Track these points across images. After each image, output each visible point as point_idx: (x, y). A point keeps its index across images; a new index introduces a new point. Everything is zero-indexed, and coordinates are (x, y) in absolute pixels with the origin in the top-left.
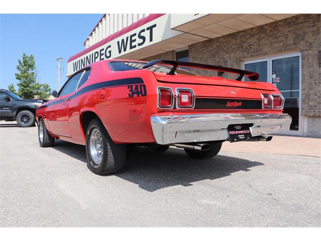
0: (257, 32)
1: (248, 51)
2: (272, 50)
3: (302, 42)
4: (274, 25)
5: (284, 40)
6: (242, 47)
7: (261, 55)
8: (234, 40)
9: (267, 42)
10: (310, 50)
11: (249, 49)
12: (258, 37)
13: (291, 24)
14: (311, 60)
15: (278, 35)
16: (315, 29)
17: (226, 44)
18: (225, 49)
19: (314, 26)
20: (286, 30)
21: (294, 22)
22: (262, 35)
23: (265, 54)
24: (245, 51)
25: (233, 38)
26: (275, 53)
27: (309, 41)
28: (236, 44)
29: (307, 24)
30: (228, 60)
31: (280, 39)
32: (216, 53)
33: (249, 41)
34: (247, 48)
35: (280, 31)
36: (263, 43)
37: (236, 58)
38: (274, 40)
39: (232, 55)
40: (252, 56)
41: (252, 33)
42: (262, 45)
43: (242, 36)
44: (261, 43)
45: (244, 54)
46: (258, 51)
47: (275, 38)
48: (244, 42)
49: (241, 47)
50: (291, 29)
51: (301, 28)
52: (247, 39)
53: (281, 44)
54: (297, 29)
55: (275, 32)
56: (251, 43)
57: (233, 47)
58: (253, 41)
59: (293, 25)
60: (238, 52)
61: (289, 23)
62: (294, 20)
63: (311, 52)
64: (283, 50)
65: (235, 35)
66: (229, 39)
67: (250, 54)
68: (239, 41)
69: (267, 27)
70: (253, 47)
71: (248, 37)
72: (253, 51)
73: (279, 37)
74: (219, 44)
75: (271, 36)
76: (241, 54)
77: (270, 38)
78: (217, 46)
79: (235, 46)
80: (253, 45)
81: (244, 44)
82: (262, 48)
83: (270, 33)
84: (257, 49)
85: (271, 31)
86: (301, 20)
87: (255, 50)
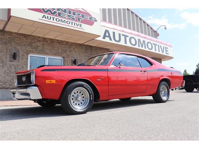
0: (42, 40)
1: (36, 49)
2: (51, 53)
3: (65, 54)
4: (52, 41)
5: (57, 50)
6: (31, 45)
7: (44, 53)
8: (25, 39)
9: (48, 48)
10: (68, 58)
12: (42, 43)
13: (60, 43)
14: (69, 63)
15: (54, 46)
16: (70, 50)
17: (18, 39)
18: (17, 42)
19: (69, 48)
20: (58, 45)
21: (61, 43)
22: (45, 43)
23: (47, 54)
24: (34, 48)
25: (25, 37)
26: (52, 55)
27: (68, 54)
28: (27, 42)
29: (67, 46)
30: (20, 50)
31: (55, 49)
32: (8, 42)
33: (36, 43)
36: (45, 47)
37: (26, 51)
38: (52, 48)
39: (24, 48)
40: (39, 53)
41: (39, 40)
42: (45, 48)
43: (31, 38)
45: (33, 50)
46: (42, 51)
47: (52, 47)
48: (33, 43)
49: (30, 45)
50: (60, 45)
51: (64, 47)
52: (35, 42)
53: (56, 51)
55: (52, 44)
57: (24, 43)
58: (39, 44)
60: (28, 48)
61: (59, 43)
63: (69, 59)
65: (27, 36)
66: (21, 37)
67: (37, 51)
68: (29, 41)
69: (48, 40)
70: (39, 48)
71: (36, 41)
72: (39, 50)
73: (54, 47)
74: (12, 37)
75: (50, 45)
76: (31, 49)
77: (50, 46)
78: (9, 38)
79: (26, 43)
80: (39, 46)
81: (33, 44)
82: (45, 50)
83: (50, 44)
84: (42, 49)
85: (50, 43)
86: (64, 43)
87: (41, 50)
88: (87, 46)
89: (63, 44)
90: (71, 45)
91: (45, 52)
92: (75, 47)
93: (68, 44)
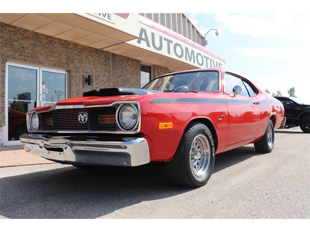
0: (31, 37)
1: (20, 52)
2: (47, 62)
3: (72, 65)
4: (50, 39)
5: (59, 57)
6: (11, 45)
7: (36, 62)
9: (43, 52)
10: (77, 72)
11: (21, 51)
12: (33, 42)
14: (78, 81)
15: (54, 50)
16: (80, 58)
19: (79, 55)
20: (60, 48)
21: (66, 45)
22: (37, 43)
23: (40, 64)
24: (16, 51)
26: (49, 65)
28: (2, 37)
29: (75, 52)
31: (55, 54)
33: (21, 41)
34: (20, 49)
35: (55, 47)
36: (38, 51)
37: (2, 56)
38: (50, 53)
40: (26, 60)
41: (25, 35)
42: (37, 52)
43: (11, 31)
44: (36, 50)
45: (15, 54)
46: (32, 57)
47: (50, 51)
48: (15, 40)
49: (9, 43)
50: (64, 50)
51: (71, 53)
52: (19, 38)
53: (56, 59)
54: (68, 52)
55: (51, 46)
56: (25, 46)
58: (26, 44)
59: (65, 47)
60: (6, 49)
61: (62, 44)
62: (66, 43)
63: (78, 74)
64: (57, 65)
65: (2, 26)
67: (23, 57)
68: (6, 36)
69: (43, 37)
70: (26, 51)
71: (21, 37)
72: (26, 55)
73: (54, 52)
75: (46, 48)
76: (11, 53)
77: (46, 50)
80: (27, 48)
81: (14, 43)
82: (38, 56)
83: (46, 45)
84: (32, 54)
85: (47, 43)
86: (71, 46)
87: (29, 55)
88: (107, 54)
89: (69, 46)
90: (82, 49)
91: (37, 60)
92: (88, 53)
93: (76, 48)
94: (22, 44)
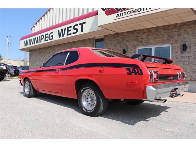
0: (146, 32)
2: (155, 42)
3: (172, 39)
4: (157, 28)
5: (162, 38)
8: (132, 35)
9: (152, 37)
11: (141, 40)
12: (147, 34)
13: (166, 29)
14: (177, 50)
15: (159, 34)
16: (179, 33)
17: (127, 37)
18: (127, 39)
19: (178, 31)
20: (163, 32)
21: (167, 28)
22: (149, 34)
23: (151, 44)
24: (139, 42)
25: (132, 34)
26: (157, 44)
27: (176, 39)
28: (134, 37)
29: (174, 30)
30: (129, 46)
31: (160, 36)
32: (121, 41)
33: (142, 36)
34: (140, 40)
35: (160, 32)
36: (150, 38)
37: (134, 45)
38: (156, 37)
39: (131, 43)
40: (143, 45)
41: (143, 32)
42: (149, 39)
43: (137, 33)
44: (149, 38)
45: (138, 43)
46: (147, 42)
47: (157, 36)
48: (139, 36)
49: (137, 39)
50: (166, 31)
51: (171, 32)
52: (140, 35)
53: (161, 39)
54: (169, 32)
55: (157, 33)
57: (132, 39)
58: (144, 36)
59: (167, 30)
60: (135, 42)
61: (165, 28)
62: (168, 27)
63: (177, 45)
64: (161, 42)
65: (134, 32)
66: (130, 34)
67: (142, 43)
68: (135, 36)
69: (152, 29)
70: (144, 40)
71: (141, 33)
72: (144, 42)
73: (159, 35)
74: (123, 36)
75: (155, 34)
76: (137, 43)
77: (154, 36)
78: (122, 37)
79: (133, 38)
80: (144, 38)
81: (139, 38)
82: (150, 40)
83: (154, 33)
84: (146, 41)
85: (155, 32)
86: (172, 27)
87: (145, 41)
89: (170, 28)
90: (181, 26)
91: (149, 43)
92: (187, 27)
93: (176, 27)
94: (142, 37)
